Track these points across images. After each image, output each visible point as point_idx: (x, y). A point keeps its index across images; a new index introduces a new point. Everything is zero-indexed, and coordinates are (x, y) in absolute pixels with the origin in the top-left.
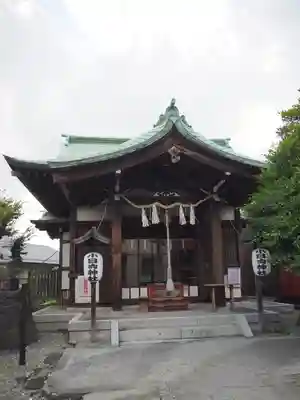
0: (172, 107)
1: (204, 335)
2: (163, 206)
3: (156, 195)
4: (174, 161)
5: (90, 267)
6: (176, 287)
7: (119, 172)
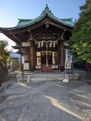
0: (47, 8)
1: (55, 80)
2: (45, 42)
3: (44, 38)
4: (47, 27)
5: (20, 60)
6: (49, 66)
7: (29, 31)
